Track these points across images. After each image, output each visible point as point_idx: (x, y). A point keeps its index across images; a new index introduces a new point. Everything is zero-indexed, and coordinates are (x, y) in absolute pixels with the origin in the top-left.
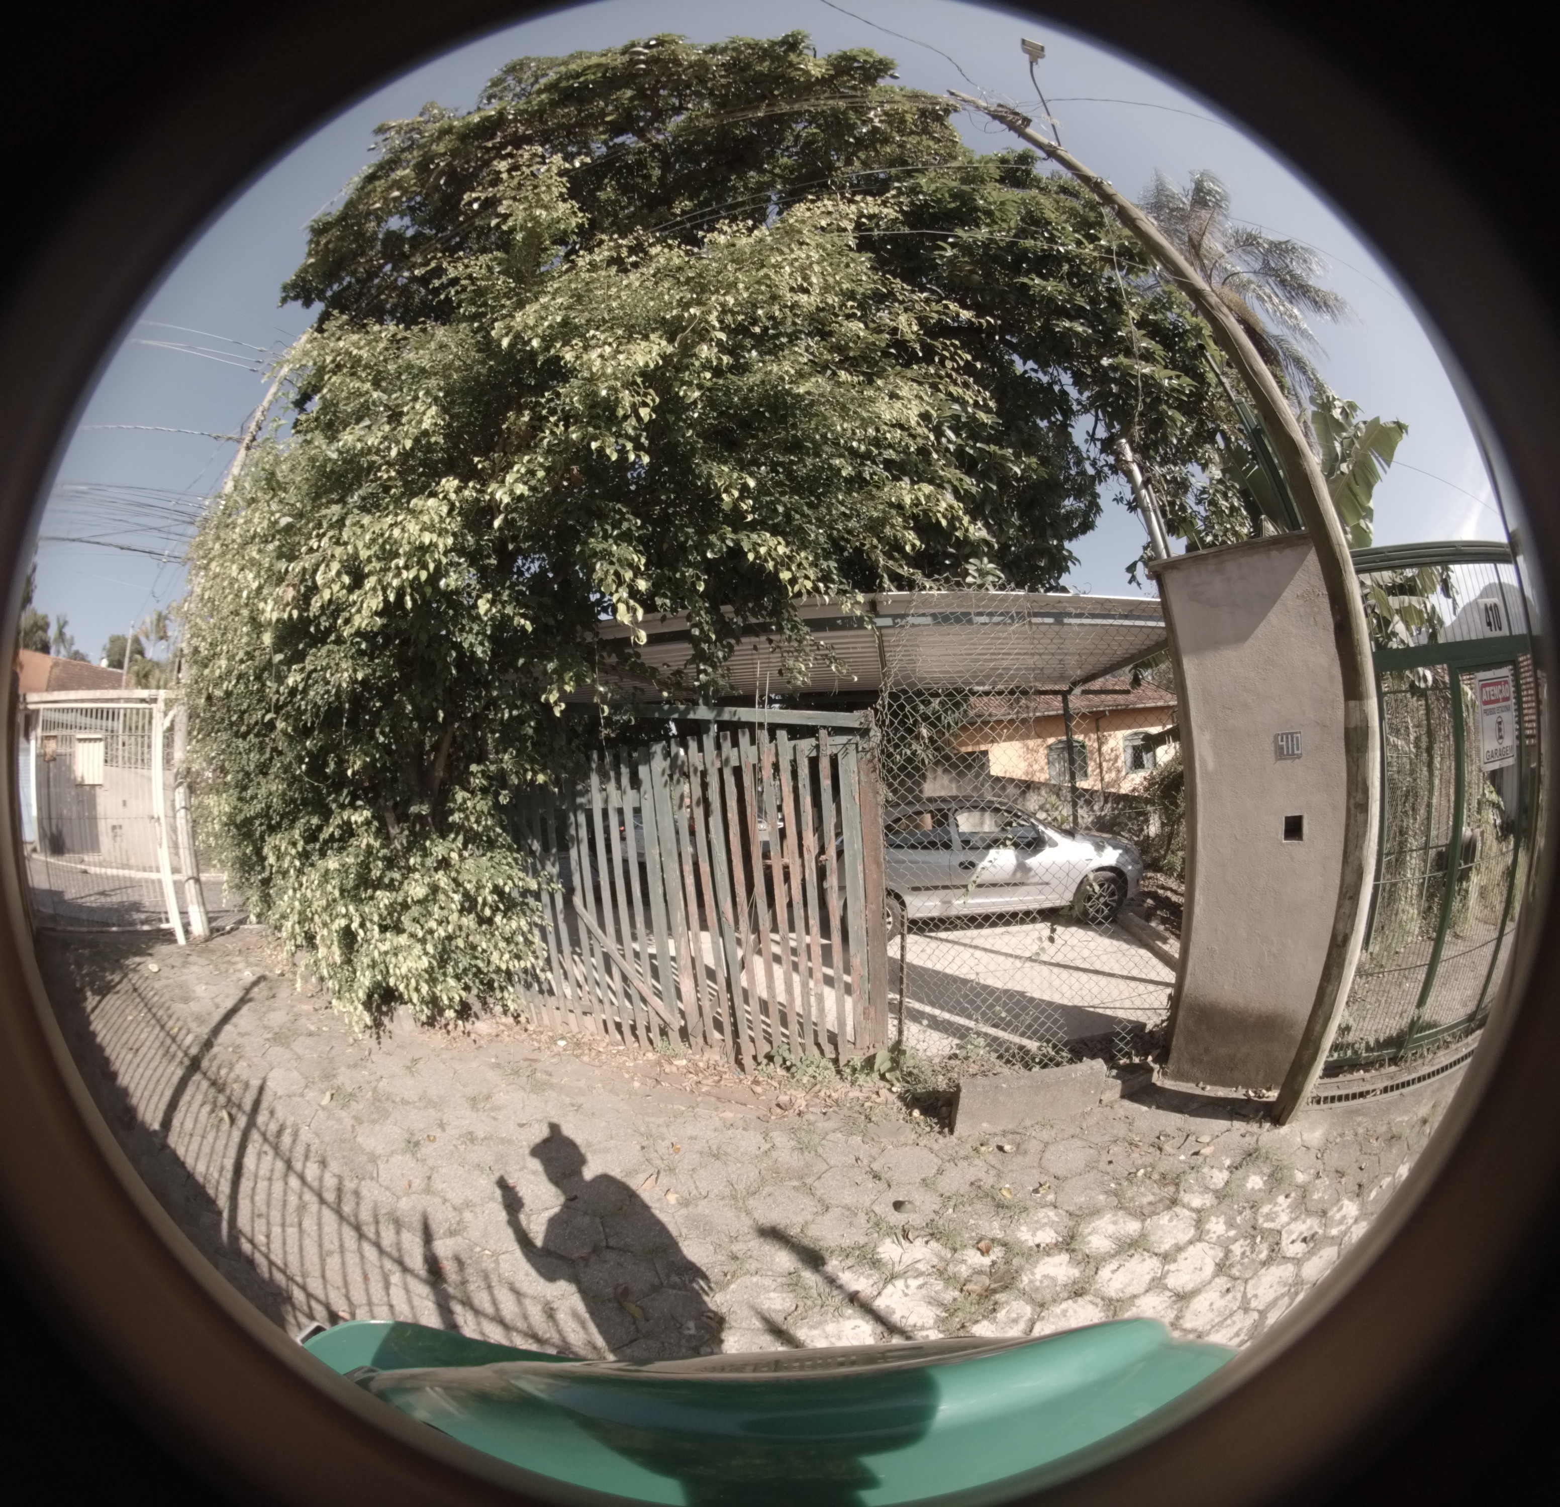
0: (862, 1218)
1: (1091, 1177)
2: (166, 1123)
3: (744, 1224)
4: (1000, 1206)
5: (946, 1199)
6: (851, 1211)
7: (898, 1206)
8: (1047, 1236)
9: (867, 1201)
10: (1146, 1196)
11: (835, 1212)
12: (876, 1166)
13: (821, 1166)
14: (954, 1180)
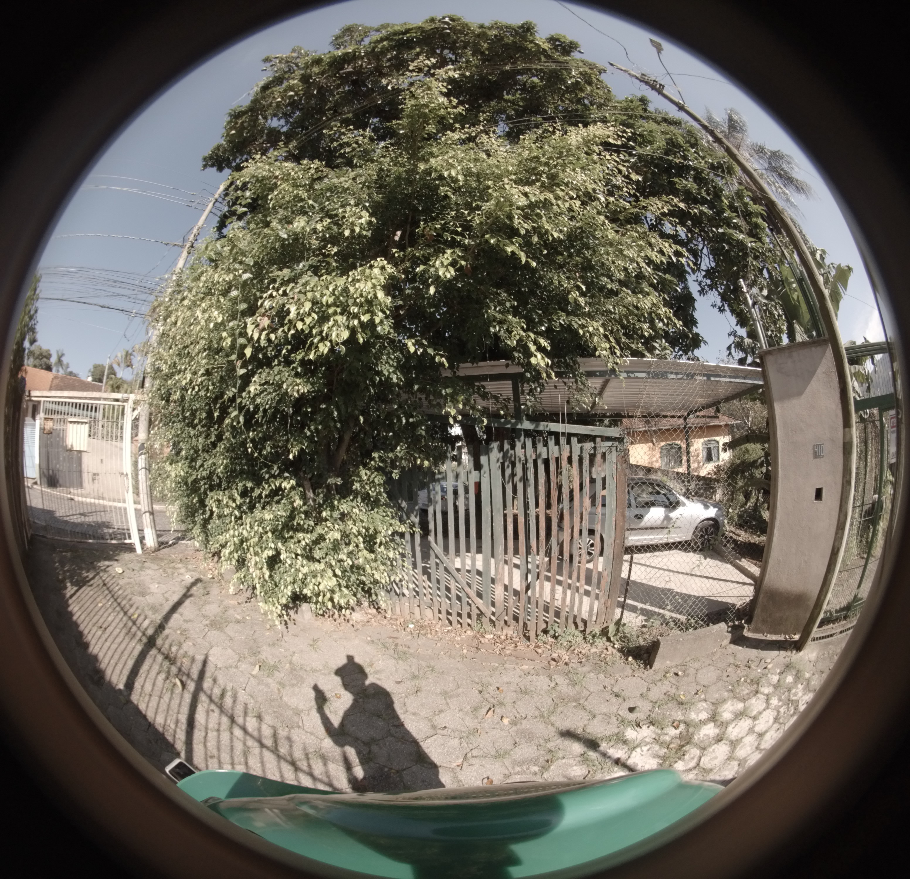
0: (614, 719)
1: (720, 684)
2: (130, 685)
3: (551, 731)
4: (680, 703)
5: (654, 703)
6: (607, 716)
7: (631, 710)
9: (614, 709)
11: (599, 718)
12: (615, 690)
13: (586, 693)
14: (656, 693)
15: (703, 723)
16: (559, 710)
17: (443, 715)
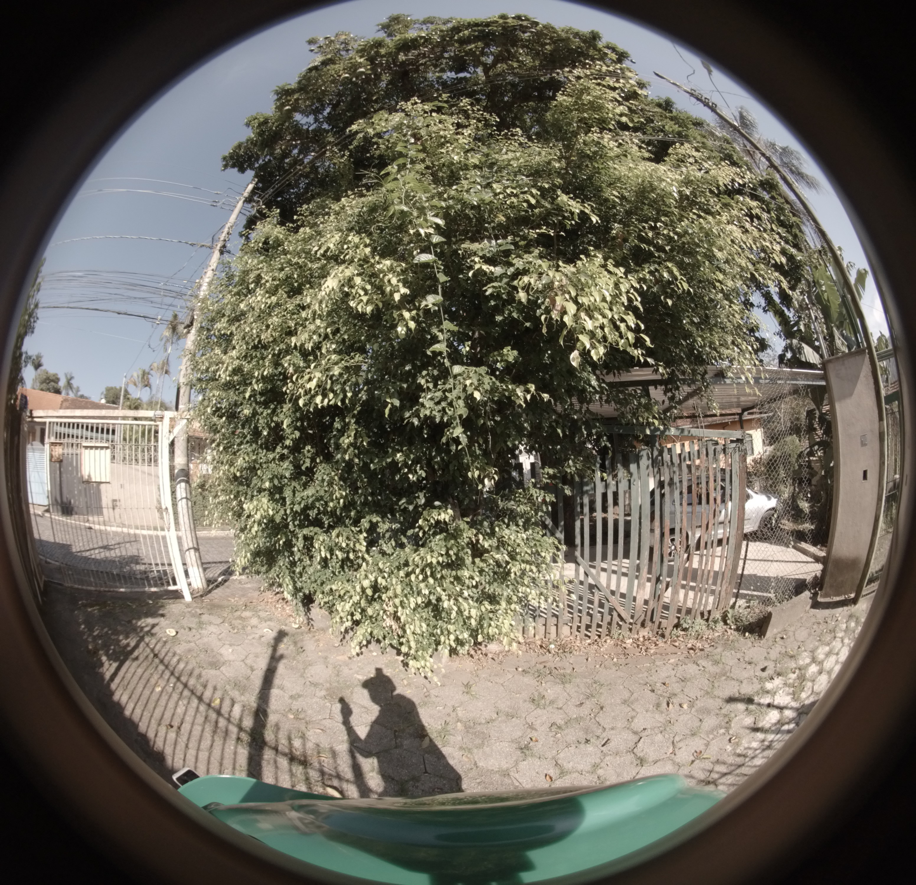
0: (755, 680)
1: (811, 638)
3: (719, 702)
4: (792, 657)
5: (775, 661)
6: (750, 679)
7: (763, 670)
8: (808, 661)
9: (752, 673)
10: (828, 638)
11: (745, 682)
12: (747, 659)
13: (728, 668)
14: (774, 654)
15: (808, 665)
16: (716, 685)
17: (636, 720)
